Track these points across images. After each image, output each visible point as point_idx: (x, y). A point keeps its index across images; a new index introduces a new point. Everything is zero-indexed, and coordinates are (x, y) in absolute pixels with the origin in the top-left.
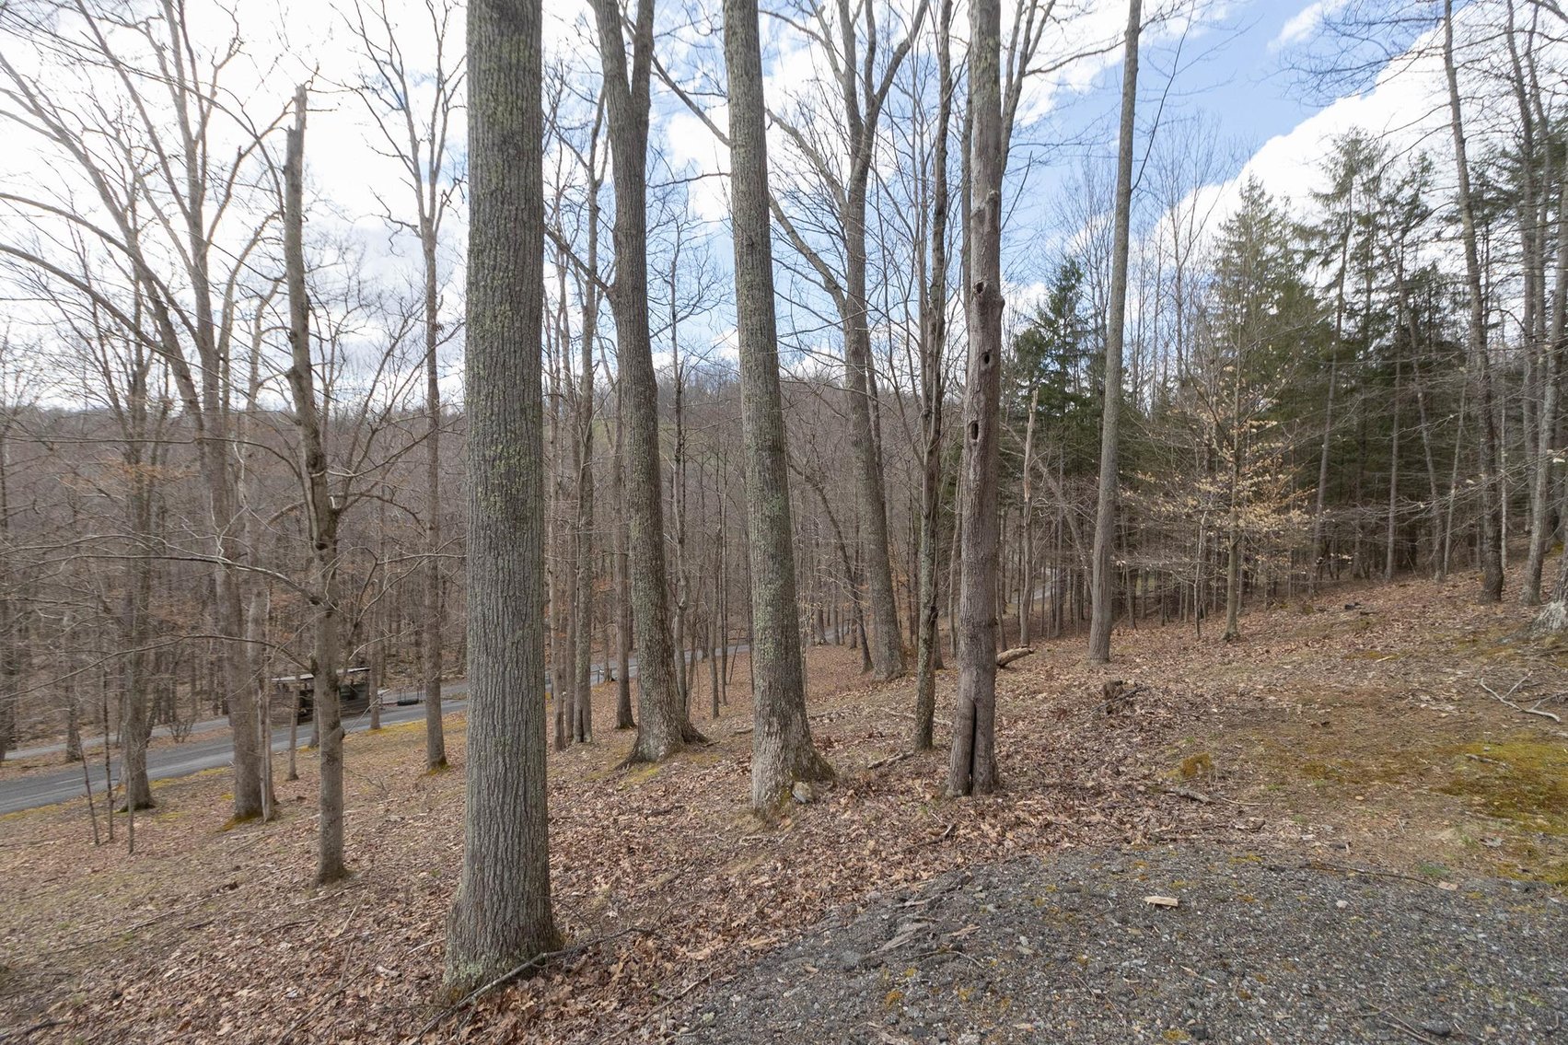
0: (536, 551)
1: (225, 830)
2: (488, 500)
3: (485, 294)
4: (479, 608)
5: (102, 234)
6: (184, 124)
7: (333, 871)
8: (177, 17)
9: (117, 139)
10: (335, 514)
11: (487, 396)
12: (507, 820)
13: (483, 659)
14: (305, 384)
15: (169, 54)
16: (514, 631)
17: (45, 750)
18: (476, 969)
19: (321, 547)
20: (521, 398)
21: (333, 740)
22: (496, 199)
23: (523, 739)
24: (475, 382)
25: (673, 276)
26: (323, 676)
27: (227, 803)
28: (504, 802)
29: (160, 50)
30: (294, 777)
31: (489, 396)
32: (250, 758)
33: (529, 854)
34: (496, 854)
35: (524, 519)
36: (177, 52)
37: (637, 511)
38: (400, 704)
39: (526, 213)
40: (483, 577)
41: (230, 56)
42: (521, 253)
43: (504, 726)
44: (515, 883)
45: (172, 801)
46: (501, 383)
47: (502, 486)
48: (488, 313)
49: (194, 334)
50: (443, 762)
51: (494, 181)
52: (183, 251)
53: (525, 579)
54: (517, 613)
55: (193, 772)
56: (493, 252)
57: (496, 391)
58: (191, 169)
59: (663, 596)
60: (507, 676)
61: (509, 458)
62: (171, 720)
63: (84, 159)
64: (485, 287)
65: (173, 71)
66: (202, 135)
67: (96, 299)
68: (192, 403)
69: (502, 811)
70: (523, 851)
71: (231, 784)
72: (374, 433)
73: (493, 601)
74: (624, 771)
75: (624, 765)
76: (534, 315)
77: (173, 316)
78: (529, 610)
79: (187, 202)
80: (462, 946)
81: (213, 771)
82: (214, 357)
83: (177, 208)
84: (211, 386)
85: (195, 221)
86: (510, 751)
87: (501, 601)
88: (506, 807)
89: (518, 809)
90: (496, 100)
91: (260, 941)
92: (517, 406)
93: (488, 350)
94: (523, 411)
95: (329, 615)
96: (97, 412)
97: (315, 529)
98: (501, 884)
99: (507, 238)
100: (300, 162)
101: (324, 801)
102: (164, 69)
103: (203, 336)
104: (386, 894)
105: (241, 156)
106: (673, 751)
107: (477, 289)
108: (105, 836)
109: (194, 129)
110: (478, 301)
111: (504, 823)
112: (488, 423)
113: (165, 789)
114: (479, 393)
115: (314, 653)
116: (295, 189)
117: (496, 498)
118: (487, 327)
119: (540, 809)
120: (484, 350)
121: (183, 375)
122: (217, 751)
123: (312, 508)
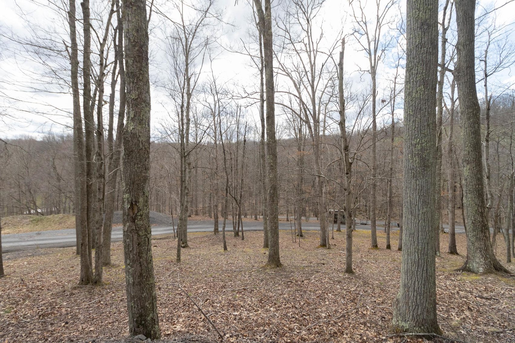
0: (433, 179)
1: (318, 248)
2: (413, 159)
3: (413, 84)
4: (409, 198)
5: (295, 95)
6: (311, 62)
7: (349, 270)
8: (309, 34)
9: (297, 71)
10: (351, 164)
11: (413, 122)
12: (419, 277)
13: (410, 217)
14: (343, 126)
15: (308, 46)
16: (423, 208)
17: (283, 217)
18: (406, 326)
19: (347, 174)
20: (428, 120)
21: (350, 231)
22: (418, 48)
23: (426, 249)
24: (408, 116)
25: (486, 57)
26: (347, 212)
27: (318, 241)
28: (417, 271)
29: (305, 45)
30: (333, 238)
31: (414, 121)
32: (324, 230)
33: (428, 293)
34: (414, 288)
35: (428, 167)
36: (309, 44)
37: (468, 164)
38: (361, 224)
39: (431, 49)
40: (410, 187)
41: (320, 39)
42: (428, 65)
43: (418, 243)
44: (422, 302)
45: (306, 236)
46: (419, 116)
47: (418, 154)
48: (414, 91)
49: (312, 116)
50: (376, 246)
51: (417, 41)
52: (310, 96)
53: (428, 189)
54: (424, 202)
55: (309, 230)
56: (417, 68)
57: (417, 119)
58: (312, 74)
59: (483, 202)
60: (420, 225)
61: (422, 144)
62: (305, 216)
63: (292, 78)
64: (413, 82)
65: (308, 50)
66: (314, 63)
67: (293, 111)
68: (312, 135)
69: (417, 273)
70: (426, 291)
71: (319, 236)
72: (362, 138)
73: (415, 196)
74: (459, 272)
75: (459, 270)
76: (434, 88)
77: (308, 113)
78: (430, 201)
79: (311, 82)
80: (400, 314)
81: (314, 231)
82: (317, 121)
83: (309, 84)
84: (315, 130)
85: (312, 87)
86: (421, 253)
87: (418, 197)
88: (419, 273)
89: (424, 275)
90: (419, 10)
91: (332, 282)
92: (426, 124)
93: (414, 104)
94: (428, 125)
95: (349, 194)
96: (292, 139)
97: (345, 168)
98: (416, 299)
99: (423, 61)
100: (343, 61)
101: (347, 249)
102: (306, 49)
103: (314, 117)
104: (365, 283)
105: (323, 66)
106: (487, 272)
107: (410, 83)
108: (294, 241)
109: (313, 62)
110: (410, 87)
111: (417, 278)
112: (413, 131)
113: (305, 233)
114: (410, 121)
115: (345, 205)
116: (342, 69)
117: (417, 159)
118: (413, 96)
119: (433, 278)
120: (412, 105)
121: (310, 128)
122: (315, 226)
123: (345, 162)
